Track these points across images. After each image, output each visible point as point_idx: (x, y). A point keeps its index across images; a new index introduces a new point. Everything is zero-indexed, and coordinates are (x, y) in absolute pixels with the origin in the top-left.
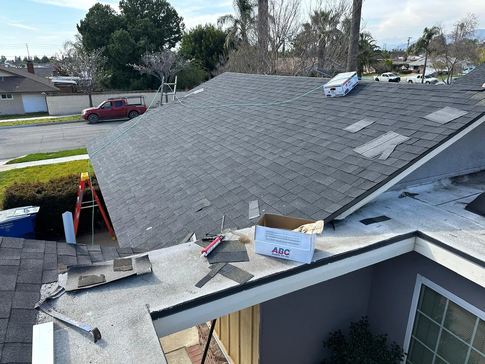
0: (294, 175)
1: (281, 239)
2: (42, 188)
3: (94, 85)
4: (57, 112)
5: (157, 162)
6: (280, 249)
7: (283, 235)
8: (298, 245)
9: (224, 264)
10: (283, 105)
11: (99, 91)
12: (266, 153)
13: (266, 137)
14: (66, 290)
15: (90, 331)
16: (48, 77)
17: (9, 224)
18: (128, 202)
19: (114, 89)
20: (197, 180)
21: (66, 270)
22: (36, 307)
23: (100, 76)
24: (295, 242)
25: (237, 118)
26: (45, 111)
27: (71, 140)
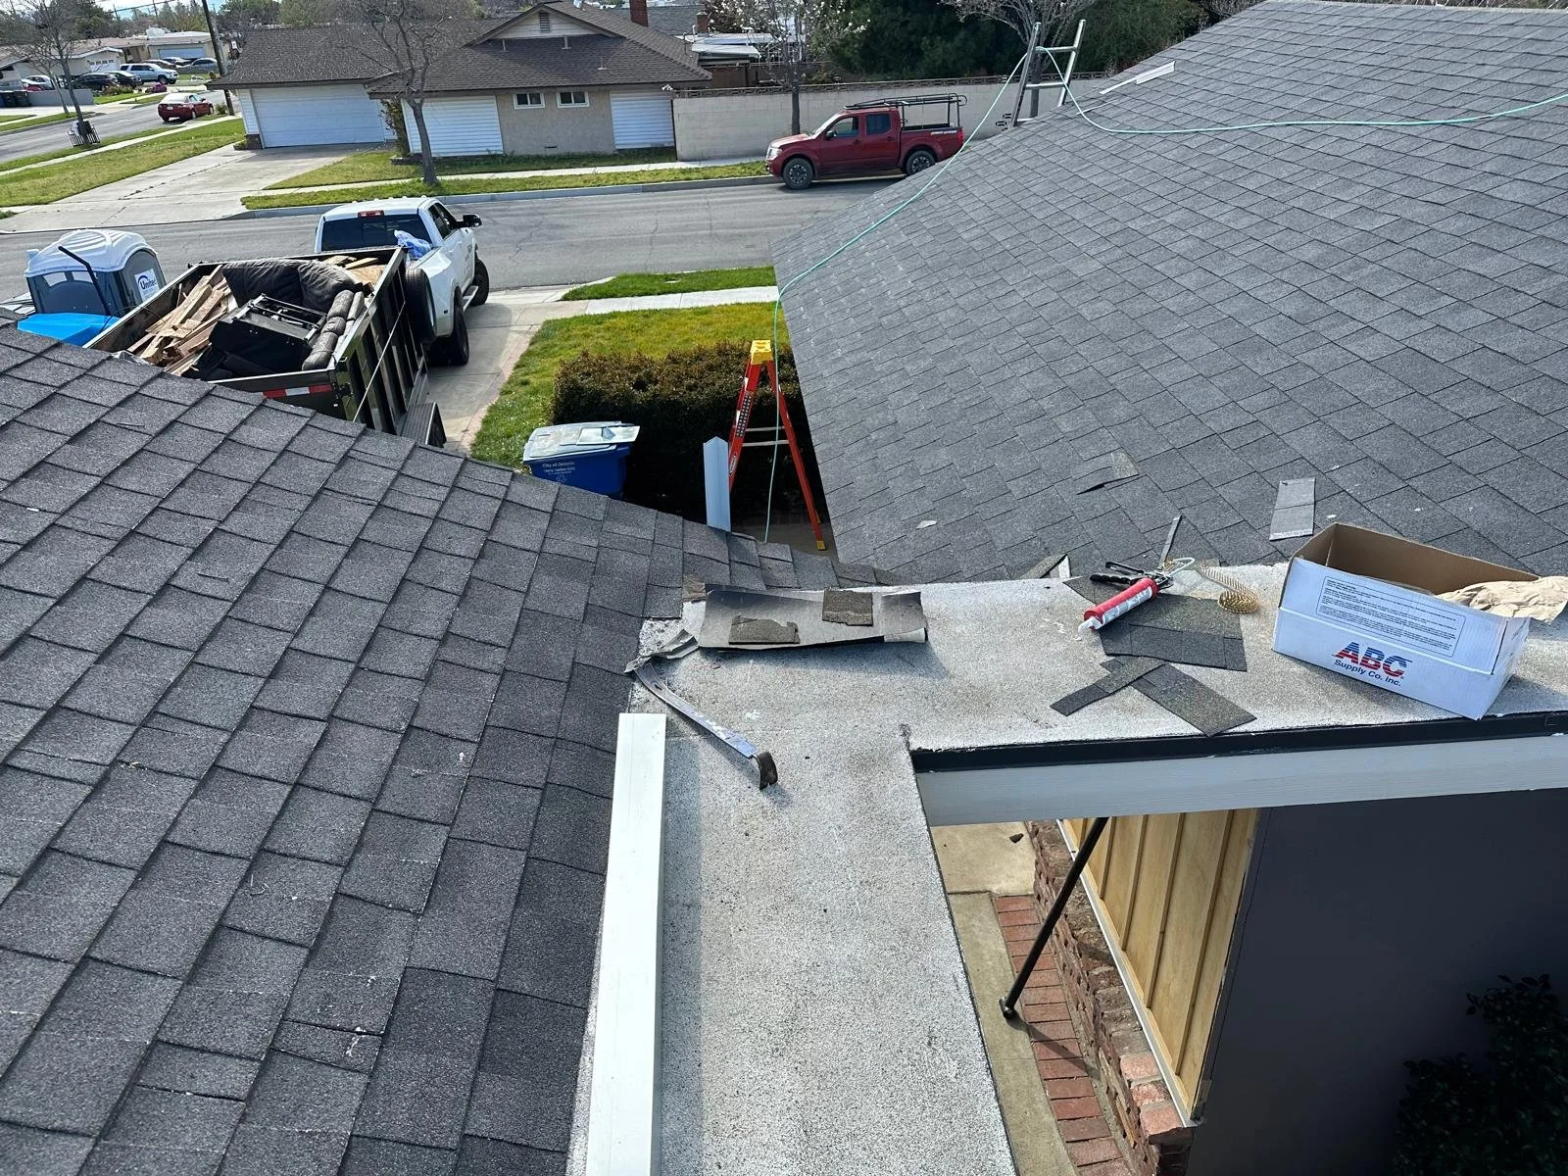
0: (1487, 402)
1: (1382, 616)
2: (649, 375)
3: (811, 59)
4: (701, 148)
5: (976, 320)
6: (1370, 651)
7: (1390, 606)
8: (1446, 647)
9: (1155, 664)
10: (1491, 126)
11: (823, 82)
12: (1385, 308)
13: (1396, 248)
14: (699, 644)
15: (752, 757)
16: (681, 37)
17: (565, 464)
18: (874, 436)
19: (867, 72)
20: (1100, 387)
21: (703, 595)
22: (627, 671)
23: (831, 28)
24: (1433, 637)
25: (1286, 175)
26: (666, 145)
27: (730, 239)
